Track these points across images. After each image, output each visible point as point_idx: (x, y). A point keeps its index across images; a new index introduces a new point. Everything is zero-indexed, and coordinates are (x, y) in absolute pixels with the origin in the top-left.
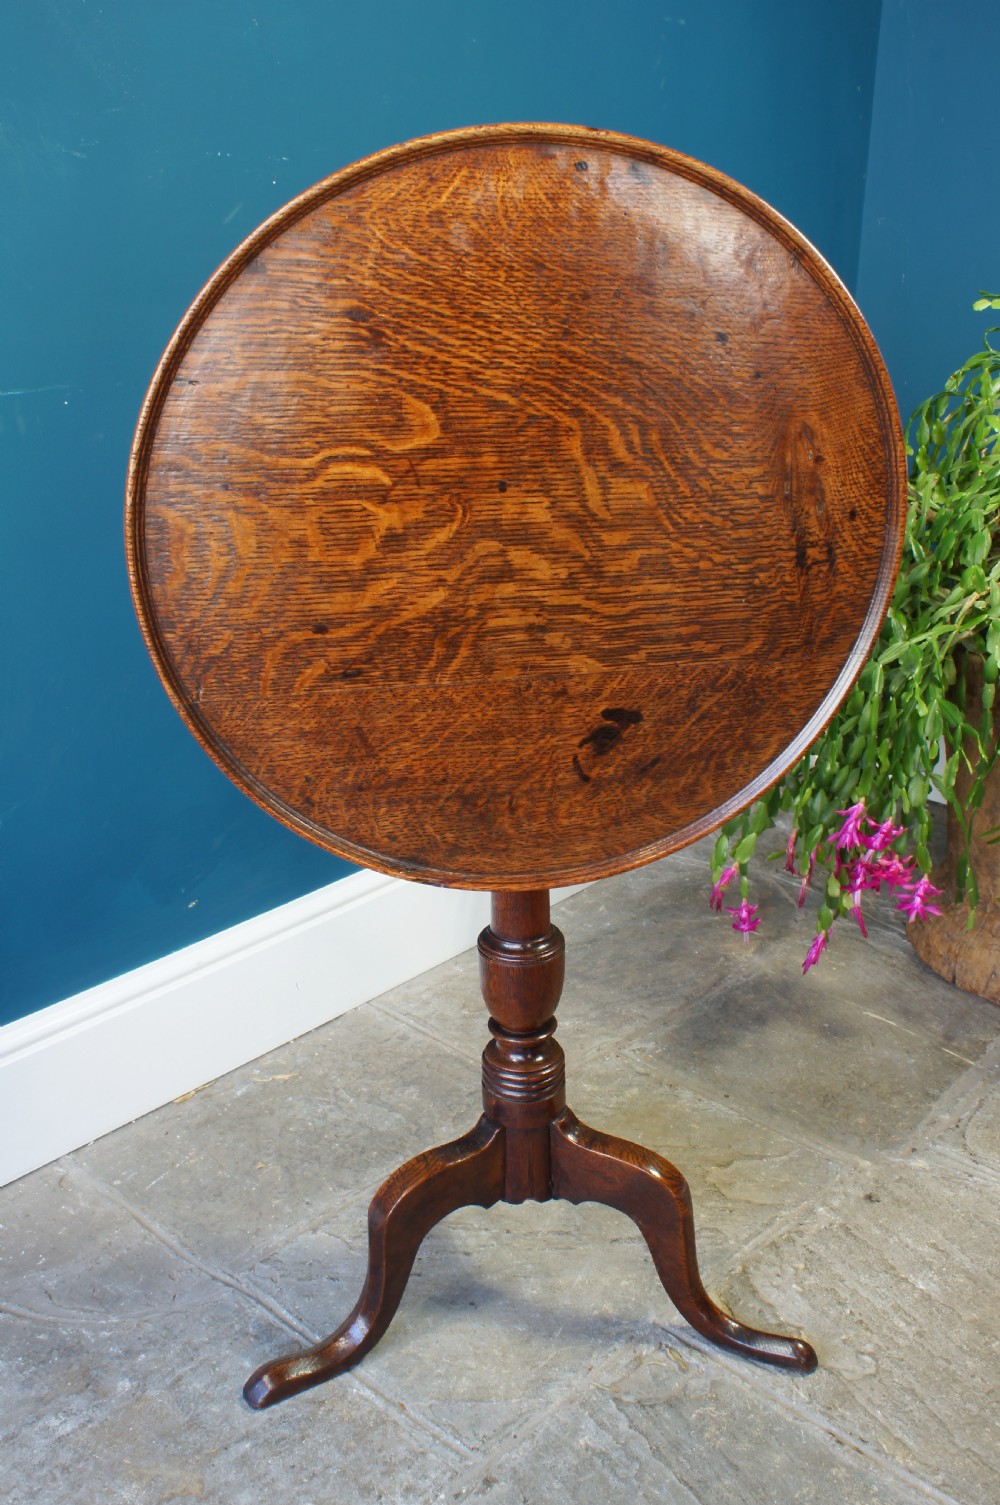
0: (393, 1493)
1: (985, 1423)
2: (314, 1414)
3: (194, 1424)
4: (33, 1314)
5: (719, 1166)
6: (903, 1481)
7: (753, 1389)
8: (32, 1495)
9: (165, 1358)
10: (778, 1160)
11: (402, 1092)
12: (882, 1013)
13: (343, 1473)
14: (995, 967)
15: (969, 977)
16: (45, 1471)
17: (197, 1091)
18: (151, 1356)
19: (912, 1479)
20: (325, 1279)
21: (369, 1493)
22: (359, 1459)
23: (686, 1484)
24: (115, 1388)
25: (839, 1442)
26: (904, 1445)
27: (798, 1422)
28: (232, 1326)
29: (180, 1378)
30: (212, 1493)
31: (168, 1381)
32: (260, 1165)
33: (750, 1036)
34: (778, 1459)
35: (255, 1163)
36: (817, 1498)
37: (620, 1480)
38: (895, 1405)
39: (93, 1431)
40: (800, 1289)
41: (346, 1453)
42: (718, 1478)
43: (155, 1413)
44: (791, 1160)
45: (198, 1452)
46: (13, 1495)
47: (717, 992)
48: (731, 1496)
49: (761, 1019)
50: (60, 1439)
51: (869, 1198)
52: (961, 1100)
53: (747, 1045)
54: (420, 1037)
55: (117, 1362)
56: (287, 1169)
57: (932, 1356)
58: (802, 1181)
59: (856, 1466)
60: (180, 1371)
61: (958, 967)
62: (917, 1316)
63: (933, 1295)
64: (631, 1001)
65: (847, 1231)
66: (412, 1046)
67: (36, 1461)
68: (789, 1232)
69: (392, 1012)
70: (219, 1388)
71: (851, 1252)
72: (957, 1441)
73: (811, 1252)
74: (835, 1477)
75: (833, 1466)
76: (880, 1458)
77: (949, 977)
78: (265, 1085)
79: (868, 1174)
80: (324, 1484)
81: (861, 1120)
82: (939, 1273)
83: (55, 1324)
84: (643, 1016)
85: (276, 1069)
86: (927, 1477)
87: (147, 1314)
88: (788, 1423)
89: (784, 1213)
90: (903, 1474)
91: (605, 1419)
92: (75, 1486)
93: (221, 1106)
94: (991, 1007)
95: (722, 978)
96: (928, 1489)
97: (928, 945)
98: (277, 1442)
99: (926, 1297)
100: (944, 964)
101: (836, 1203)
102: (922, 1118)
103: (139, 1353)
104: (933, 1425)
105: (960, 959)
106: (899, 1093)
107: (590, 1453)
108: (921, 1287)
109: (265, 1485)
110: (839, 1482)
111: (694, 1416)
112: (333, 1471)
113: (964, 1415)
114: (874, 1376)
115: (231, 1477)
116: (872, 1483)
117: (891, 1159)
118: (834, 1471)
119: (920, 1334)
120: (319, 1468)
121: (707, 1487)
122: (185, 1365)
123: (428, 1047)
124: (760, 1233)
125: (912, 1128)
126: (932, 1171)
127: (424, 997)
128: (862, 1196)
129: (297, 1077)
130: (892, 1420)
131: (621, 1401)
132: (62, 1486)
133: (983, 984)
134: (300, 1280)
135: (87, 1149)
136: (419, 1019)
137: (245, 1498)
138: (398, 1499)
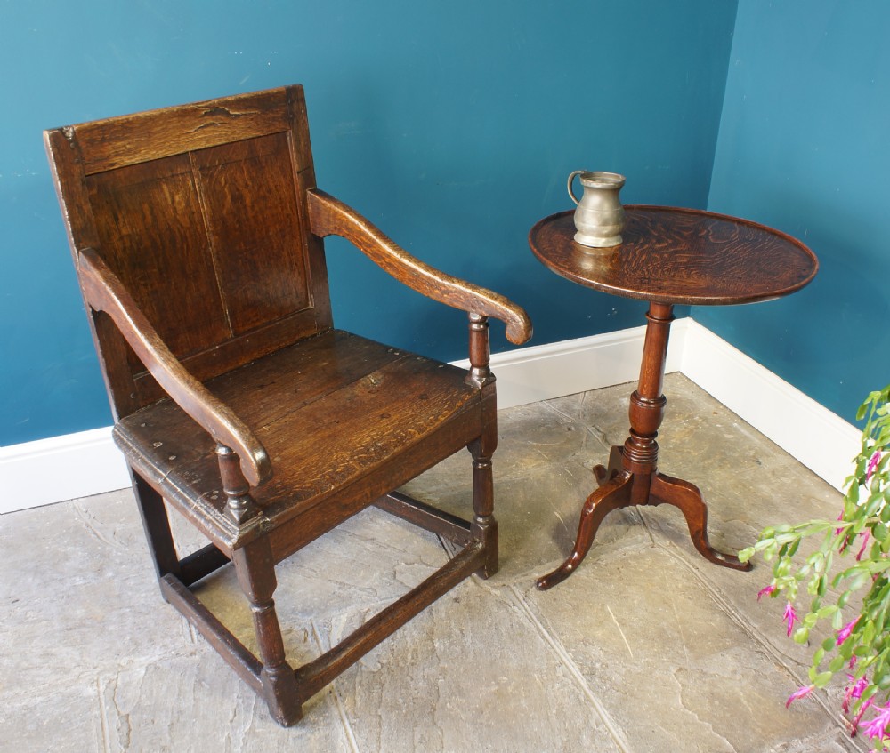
4: (103, 538)
6: (340, 716)
8: (52, 601)
19: (344, 716)
24: (106, 574)
51: (457, 599)
57: (408, 675)
59: (328, 703)
62: (420, 657)
63: (438, 650)
76: (340, 704)
90: (343, 713)
96: (346, 723)
99: (433, 650)
102: (524, 571)
104: (376, 701)
108: (436, 645)
110: (316, 706)
112: (146, 630)
115: (114, 619)
126: (499, 597)
132: (63, 601)
137: (112, 628)
138: (158, 648)
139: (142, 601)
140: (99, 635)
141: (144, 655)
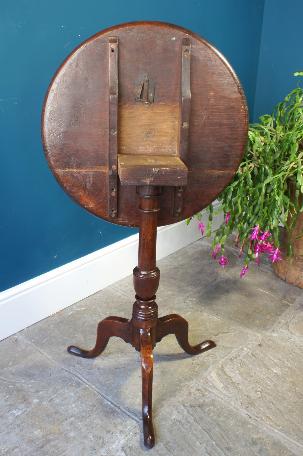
0: (117, 433)
1: (294, 412)
2: (93, 409)
3: (57, 412)
4: (8, 380)
5: (215, 335)
6: (269, 429)
7: (224, 402)
8: (8, 433)
9: (48, 393)
10: (232, 334)
11: (119, 313)
12: (264, 290)
13: (101, 427)
14: (298, 276)
15: (290, 279)
16: (12, 426)
17: (57, 313)
18: (44, 392)
19: (272, 428)
20: (96, 369)
21: (109, 432)
22: (106, 423)
23: (204, 430)
24: (33, 402)
25: (250, 417)
26: (270, 418)
27: (238, 412)
28: (68, 383)
29: (52, 399)
30: (62, 433)
31: (49, 399)
32: (76, 335)
33: (224, 297)
34: (232, 422)
35: (75, 334)
36: (243, 434)
37: (184, 428)
38: (267, 407)
39: (27, 414)
40: (239, 372)
41: (102, 421)
42: (214, 428)
43: (45, 409)
44: (236, 334)
45: (58, 420)
46: (3, 433)
47: (214, 283)
48: (218, 433)
49: (227, 292)
50: (17, 417)
51: (260, 345)
52: (288, 316)
53: (223, 299)
54: (124, 297)
55: (33, 394)
56: (84, 336)
57: (278, 392)
58: (240, 340)
59: (255, 424)
60: (52, 397)
61: (287, 276)
62: (274, 380)
63: (279, 374)
64: (189, 286)
65: (253, 355)
66: (122, 300)
67: (9, 423)
68: (236, 355)
69: (116, 289)
70: (64, 402)
71: (254, 361)
72: (285, 417)
73: (242, 361)
74: (249, 428)
75: (248, 424)
76: (262, 422)
77: (284, 279)
78: (78, 311)
79: (260, 338)
80: (96, 430)
81: (257, 322)
82: (281, 367)
83: (15, 383)
84: (192, 291)
85: (81, 306)
86: (276, 427)
87: (43, 379)
88: (235, 412)
89: (234, 349)
90: (269, 427)
91: (180, 411)
92: (21, 431)
93: (64, 317)
94: (297, 288)
95: (216, 279)
96: (276, 431)
97: (278, 269)
98: (82, 417)
99: (277, 375)
100: (283, 275)
101: (250, 347)
102: (276, 321)
103: (40, 391)
104: (278, 412)
105: (288, 274)
106: (269, 314)
107: (175, 421)
108: (275, 372)
109: (78, 430)
110: (250, 429)
111: (207, 410)
112: (99, 426)
113: (287, 409)
114: (261, 398)
115: (68, 428)
116: (260, 429)
117: (267, 333)
118: (249, 426)
119: (274, 385)
120: (94, 425)
121: (211, 431)
122: (54, 395)
123: (127, 300)
124: (227, 355)
125: (273, 324)
126: (279, 337)
127: (126, 285)
128: (258, 344)
129: (87, 309)
130: (266, 411)
131: (185, 405)
132: (17, 430)
133: (294, 281)
134: (88, 369)
135: (24, 330)
136: (124, 291)
137: (72, 434)
138: (118, 434)
139: (77, 410)
140: (67, 443)
141: (113, 443)
